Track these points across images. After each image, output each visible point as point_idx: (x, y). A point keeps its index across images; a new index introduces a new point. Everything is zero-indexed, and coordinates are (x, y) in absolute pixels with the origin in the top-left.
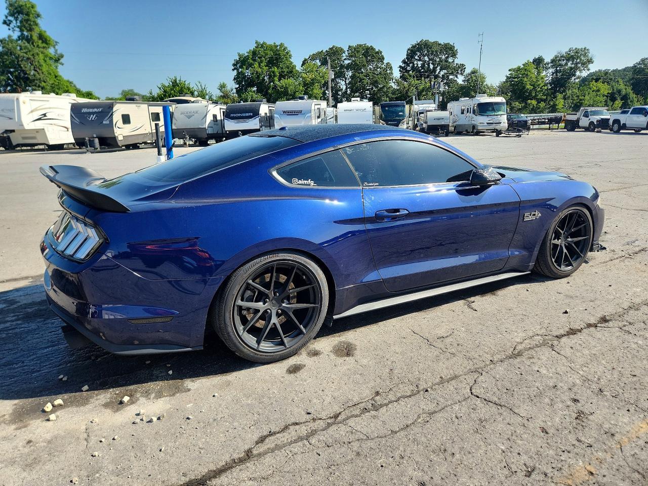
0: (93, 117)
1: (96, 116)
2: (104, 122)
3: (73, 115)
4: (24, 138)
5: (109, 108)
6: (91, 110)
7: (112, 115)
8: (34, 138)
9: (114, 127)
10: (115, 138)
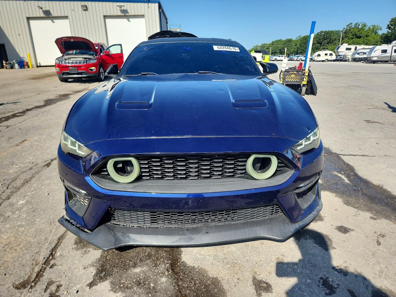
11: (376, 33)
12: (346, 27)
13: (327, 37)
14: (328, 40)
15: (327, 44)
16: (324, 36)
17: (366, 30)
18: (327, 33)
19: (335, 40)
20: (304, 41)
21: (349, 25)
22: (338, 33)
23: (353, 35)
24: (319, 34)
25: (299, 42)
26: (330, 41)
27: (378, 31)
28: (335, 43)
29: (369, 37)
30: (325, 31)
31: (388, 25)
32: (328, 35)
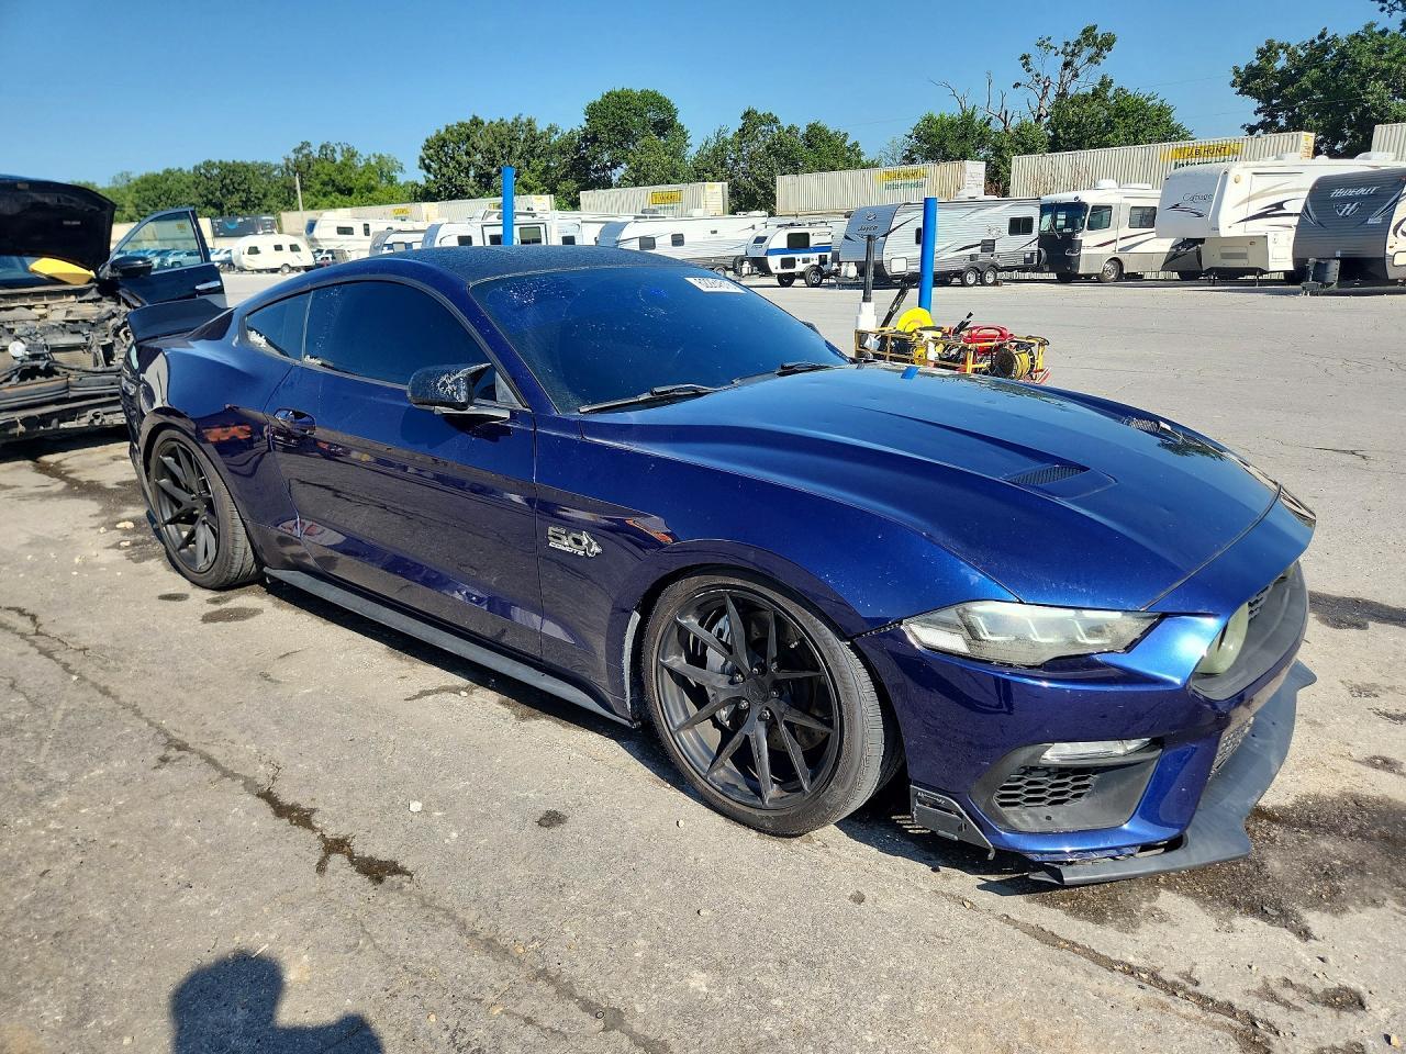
0: (1349, 208)
1: (1358, 206)
2: (1370, 221)
3: (1309, 205)
4: (1226, 256)
5: (1396, 185)
6: (1351, 192)
7: (1397, 201)
8: (1243, 256)
9: (1391, 231)
10: (1381, 261)
11: (391, 180)
12: (293, 156)
13: (233, 183)
14: (241, 193)
15: (243, 208)
16: (222, 181)
17: (360, 170)
18: (230, 170)
19: (265, 196)
20: (151, 194)
21: (302, 148)
22: (265, 170)
23: (324, 184)
24: (202, 171)
25: (130, 197)
26: (248, 199)
27: (394, 174)
28: (269, 206)
29: (377, 193)
30: (221, 162)
31: (422, 160)
32: (237, 179)
